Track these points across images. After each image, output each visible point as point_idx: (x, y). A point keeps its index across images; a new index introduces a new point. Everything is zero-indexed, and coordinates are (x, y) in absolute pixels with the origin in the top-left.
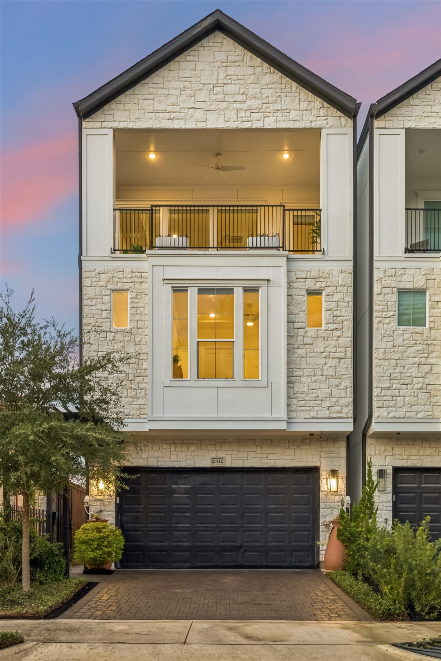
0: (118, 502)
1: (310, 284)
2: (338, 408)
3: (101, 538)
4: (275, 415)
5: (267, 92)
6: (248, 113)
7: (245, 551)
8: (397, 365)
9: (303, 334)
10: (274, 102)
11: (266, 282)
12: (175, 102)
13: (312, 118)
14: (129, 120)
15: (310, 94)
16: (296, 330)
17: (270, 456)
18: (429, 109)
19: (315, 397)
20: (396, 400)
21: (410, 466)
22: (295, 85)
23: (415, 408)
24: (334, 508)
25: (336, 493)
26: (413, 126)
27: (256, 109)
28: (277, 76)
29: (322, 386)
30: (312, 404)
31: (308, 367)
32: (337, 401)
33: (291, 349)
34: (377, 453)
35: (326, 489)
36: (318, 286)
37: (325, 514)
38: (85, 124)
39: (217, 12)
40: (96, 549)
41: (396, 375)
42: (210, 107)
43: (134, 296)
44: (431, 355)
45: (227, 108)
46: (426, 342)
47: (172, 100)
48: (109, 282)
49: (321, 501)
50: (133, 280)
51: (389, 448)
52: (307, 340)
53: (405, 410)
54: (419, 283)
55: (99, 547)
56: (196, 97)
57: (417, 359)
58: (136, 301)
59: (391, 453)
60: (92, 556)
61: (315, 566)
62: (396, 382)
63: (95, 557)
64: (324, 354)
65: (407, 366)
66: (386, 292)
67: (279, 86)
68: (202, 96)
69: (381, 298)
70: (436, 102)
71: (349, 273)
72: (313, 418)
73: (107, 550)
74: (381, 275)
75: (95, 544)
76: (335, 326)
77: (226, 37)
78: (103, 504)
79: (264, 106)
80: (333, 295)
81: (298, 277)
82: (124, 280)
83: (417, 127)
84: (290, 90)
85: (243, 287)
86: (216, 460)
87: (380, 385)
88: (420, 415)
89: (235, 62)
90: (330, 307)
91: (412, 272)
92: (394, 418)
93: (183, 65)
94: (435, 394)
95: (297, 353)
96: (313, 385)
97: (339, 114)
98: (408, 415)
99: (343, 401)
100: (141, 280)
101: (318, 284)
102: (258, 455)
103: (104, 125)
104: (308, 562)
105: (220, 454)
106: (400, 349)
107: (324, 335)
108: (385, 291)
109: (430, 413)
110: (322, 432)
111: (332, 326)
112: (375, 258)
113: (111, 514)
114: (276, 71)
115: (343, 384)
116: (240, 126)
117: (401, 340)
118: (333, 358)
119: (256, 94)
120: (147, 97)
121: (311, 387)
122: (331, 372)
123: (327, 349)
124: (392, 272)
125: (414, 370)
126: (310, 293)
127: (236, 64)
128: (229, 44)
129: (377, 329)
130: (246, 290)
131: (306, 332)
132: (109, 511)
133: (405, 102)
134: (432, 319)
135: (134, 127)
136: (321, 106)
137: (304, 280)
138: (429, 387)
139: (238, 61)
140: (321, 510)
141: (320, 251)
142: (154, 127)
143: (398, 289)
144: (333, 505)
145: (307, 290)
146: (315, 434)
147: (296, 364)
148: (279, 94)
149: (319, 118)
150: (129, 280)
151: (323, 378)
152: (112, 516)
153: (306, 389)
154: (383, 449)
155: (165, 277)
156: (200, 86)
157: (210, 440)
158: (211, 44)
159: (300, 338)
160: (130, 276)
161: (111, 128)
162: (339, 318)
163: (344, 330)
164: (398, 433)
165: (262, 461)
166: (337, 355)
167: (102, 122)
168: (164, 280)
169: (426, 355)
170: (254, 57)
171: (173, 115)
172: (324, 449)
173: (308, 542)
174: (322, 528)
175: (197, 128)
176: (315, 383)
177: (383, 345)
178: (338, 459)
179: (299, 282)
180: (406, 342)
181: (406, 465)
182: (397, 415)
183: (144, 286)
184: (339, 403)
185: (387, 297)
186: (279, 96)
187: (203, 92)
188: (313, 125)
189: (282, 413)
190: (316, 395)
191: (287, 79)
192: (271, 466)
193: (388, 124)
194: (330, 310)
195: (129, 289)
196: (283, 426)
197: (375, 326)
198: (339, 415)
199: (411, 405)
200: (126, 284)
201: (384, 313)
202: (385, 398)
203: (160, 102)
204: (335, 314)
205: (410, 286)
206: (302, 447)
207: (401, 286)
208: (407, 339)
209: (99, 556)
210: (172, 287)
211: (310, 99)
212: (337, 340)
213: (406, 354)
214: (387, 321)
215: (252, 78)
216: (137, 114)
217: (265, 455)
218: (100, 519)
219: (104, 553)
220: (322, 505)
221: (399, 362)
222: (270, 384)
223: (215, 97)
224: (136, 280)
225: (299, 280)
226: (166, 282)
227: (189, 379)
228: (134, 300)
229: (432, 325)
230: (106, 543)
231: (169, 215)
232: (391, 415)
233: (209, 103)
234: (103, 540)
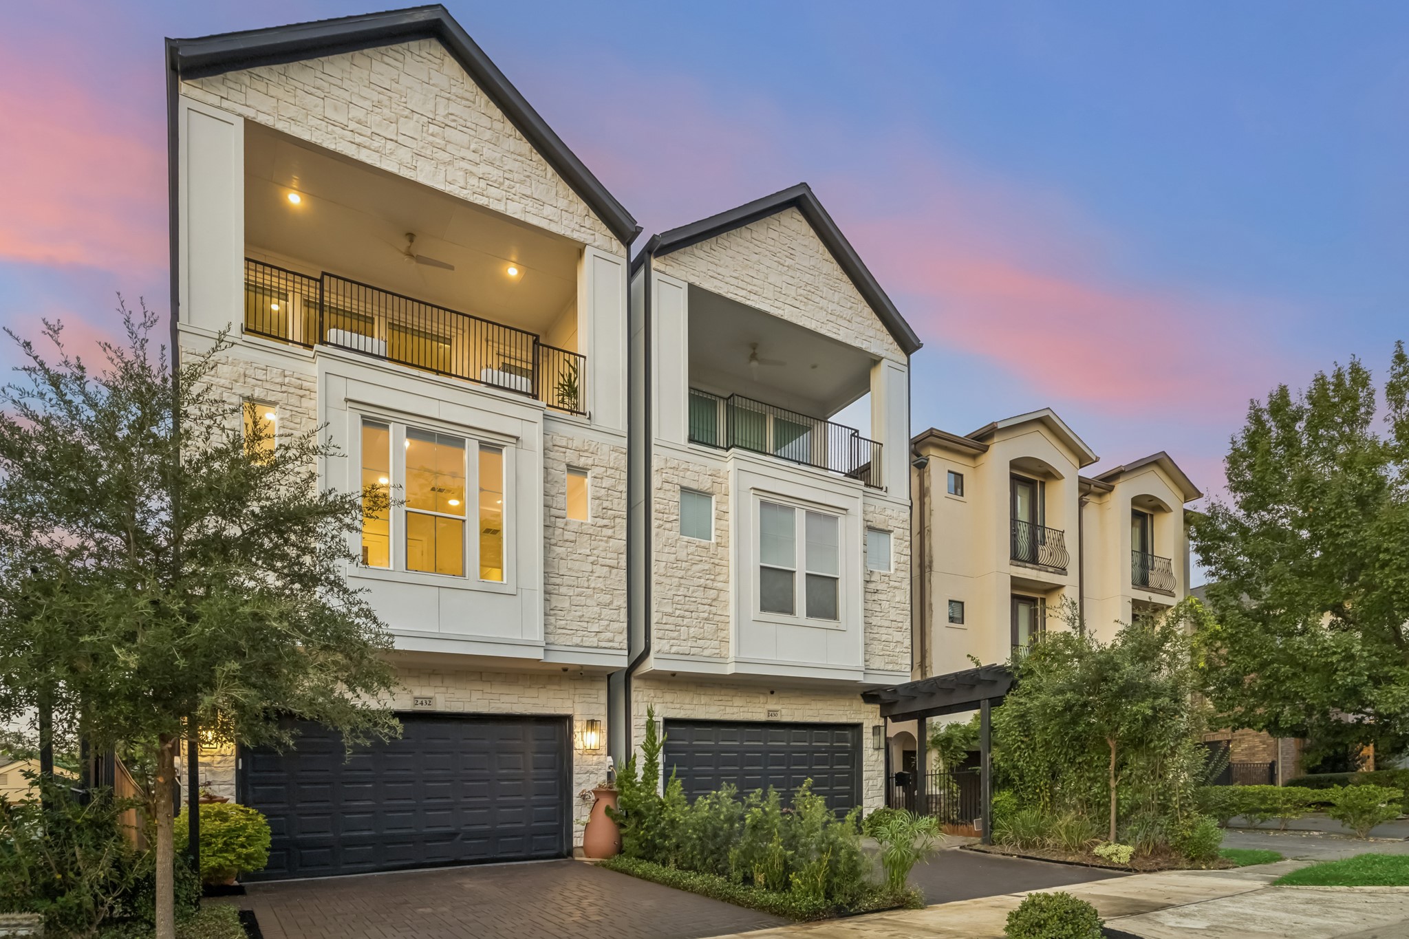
0: (240, 767)
1: (571, 457)
2: (609, 635)
3: (229, 830)
4: (528, 637)
5: (510, 164)
6: (483, 184)
7: (463, 839)
8: (680, 585)
9: (562, 526)
10: (522, 182)
11: (514, 441)
12: (363, 119)
13: (573, 225)
14: (276, 115)
15: (571, 191)
16: (553, 519)
17: (504, 698)
18: (713, 267)
19: (580, 617)
20: (679, 631)
21: (684, 717)
22: (550, 170)
23: (700, 643)
24: (592, 773)
25: (594, 752)
26: (697, 283)
27: (495, 181)
28: (525, 146)
29: (589, 602)
30: (575, 625)
31: (569, 573)
32: (608, 625)
33: (548, 545)
34: (645, 699)
35: (582, 747)
36: (582, 462)
37: (580, 781)
38: (184, 87)
39: (440, 8)
40: (221, 851)
41: (680, 598)
42: (423, 150)
43: (287, 416)
44: (718, 578)
45: (450, 163)
46: (712, 560)
47: (360, 114)
48: (236, 381)
49: (575, 763)
50: (284, 388)
51: (659, 693)
52: (568, 536)
53: (689, 645)
54: (705, 484)
55: (227, 847)
56: (399, 125)
57: (702, 580)
58: (292, 425)
59: (661, 700)
60: (213, 864)
61: (567, 853)
62: (679, 607)
63: (220, 865)
64: (591, 559)
65: (691, 588)
66: (668, 488)
67: (528, 162)
68: (409, 127)
69: (661, 494)
70: (722, 262)
71: (622, 453)
72: (577, 646)
73: (245, 851)
74: (662, 465)
75: (220, 841)
76: (605, 522)
77: (448, 54)
78: (210, 771)
79: (507, 182)
80: (602, 478)
81: (555, 443)
82: (268, 386)
83: (701, 286)
84: (543, 174)
85: (480, 442)
86: (420, 701)
87: (661, 609)
88: (706, 653)
89: (462, 98)
90: (599, 495)
91: (697, 468)
92: (678, 654)
93: (378, 66)
94: (722, 627)
95: (554, 551)
96: (576, 600)
97: (609, 233)
98: (693, 651)
99: (615, 626)
100: (302, 392)
101: (583, 459)
102: (486, 696)
103: (225, 104)
104: (554, 849)
105: (427, 692)
106: (684, 564)
107: (590, 531)
108: (666, 486)
109: (717, 651)
110: (582, 666)
111: (601, 522)
112: (653, 441)
113: (228, 789)
114: (524, 139)
115: (616, 603)
116: (471, 199)
117: (685, 553)
118: (602, 566)
119: (495, 159)
120: (314, 90)
121: (574, 603)
122: (600, 584)
123: (595, 552)
124: (674, 463)
125: (699, 594)
126: (571, 469)
127: (464, 102)
128: (452, 67)
129: (657, 535)
130: (484, 446)
131: (566, 524)
132: (224, 783)
133: (688, 249)
134: (719, 532)
135: (286, 131)
136: (585, 213)
137: (564, 450)
138: (717, 618)
139: (468, 100)
140: (575, 776)
141: (584, 414)
142: (325, 145)
143: (682, 487)
144: (590, 768)
145: (568, 465)
146: (570, 669)
147: (554, 567)
148: (528, 174)
149: (583, 229)
150: (278, 388)
151: (590, 592)
152: (229, 792)
153: (566, 605)
154: (653, 695)
155: (349, 397)
156: (407, 112)
157: (410, 670)
158: (424, 54)
159: (558, 532)
160: (279, 380)
161: (240, 115)
162: (610, 512)
163: (617, 529)
164: (674, 674)
165: (492, 705)
166: (608, 562)
167: (222, 97)
168: (347, 400)
169: (713, 577)
170: (492, 104)
171: (358, 139)
172: (578, 691)
173: (555, 821)
174: (576, 800)
175: (401, 174)
176: (579, 598)
177: (664, 557)
178: (597, 706)
179: (557, 451)
180: (690, 557)
181: (679, 716)
182: (681, 650)
183: (306, 403)
184: (611, 628)
185: (669, 495)
186: (528, 177)
187: (412, 124)
188: (575, 236)
189: (538, 636)
190: (580, 614)
191: (539, 156)
192: (504, 712)
193: (668, 270)
194: (598, 498)
195: (278, 403)
196: (538, 654)
197: (654, 531)
198: (611, 644)
199: (696, 638)
200: (270, 392)
201: (666, 516)
202: (667, 627)
203: (336, 109)
204: (604, 506)
205: (694, 486)
206: (548, 687)
207: (685, 485)
208: (692, 554)
209: (228, 863)
210: (362, 416)
211: (570, 198)
212: (607, 542)
213: (690, 573)
214: (668, 526)
215: (488, 135)
216: (292, 112)
217: (496, 697)
218: (215, 797)
219: (239, 856)
220: (576, 769)
221: (682, 581)
222: (519, 590)
223: (431, 139)
224: (292, 390)
225: (556, 448)
226: (349, 404)
227: (391, 568)
228: (287, 423)
229: (719, 540)
230: (242, 839)
231: (305, 309)
232: (674, 649)
233: (421, 144)
234: (234, 834)
